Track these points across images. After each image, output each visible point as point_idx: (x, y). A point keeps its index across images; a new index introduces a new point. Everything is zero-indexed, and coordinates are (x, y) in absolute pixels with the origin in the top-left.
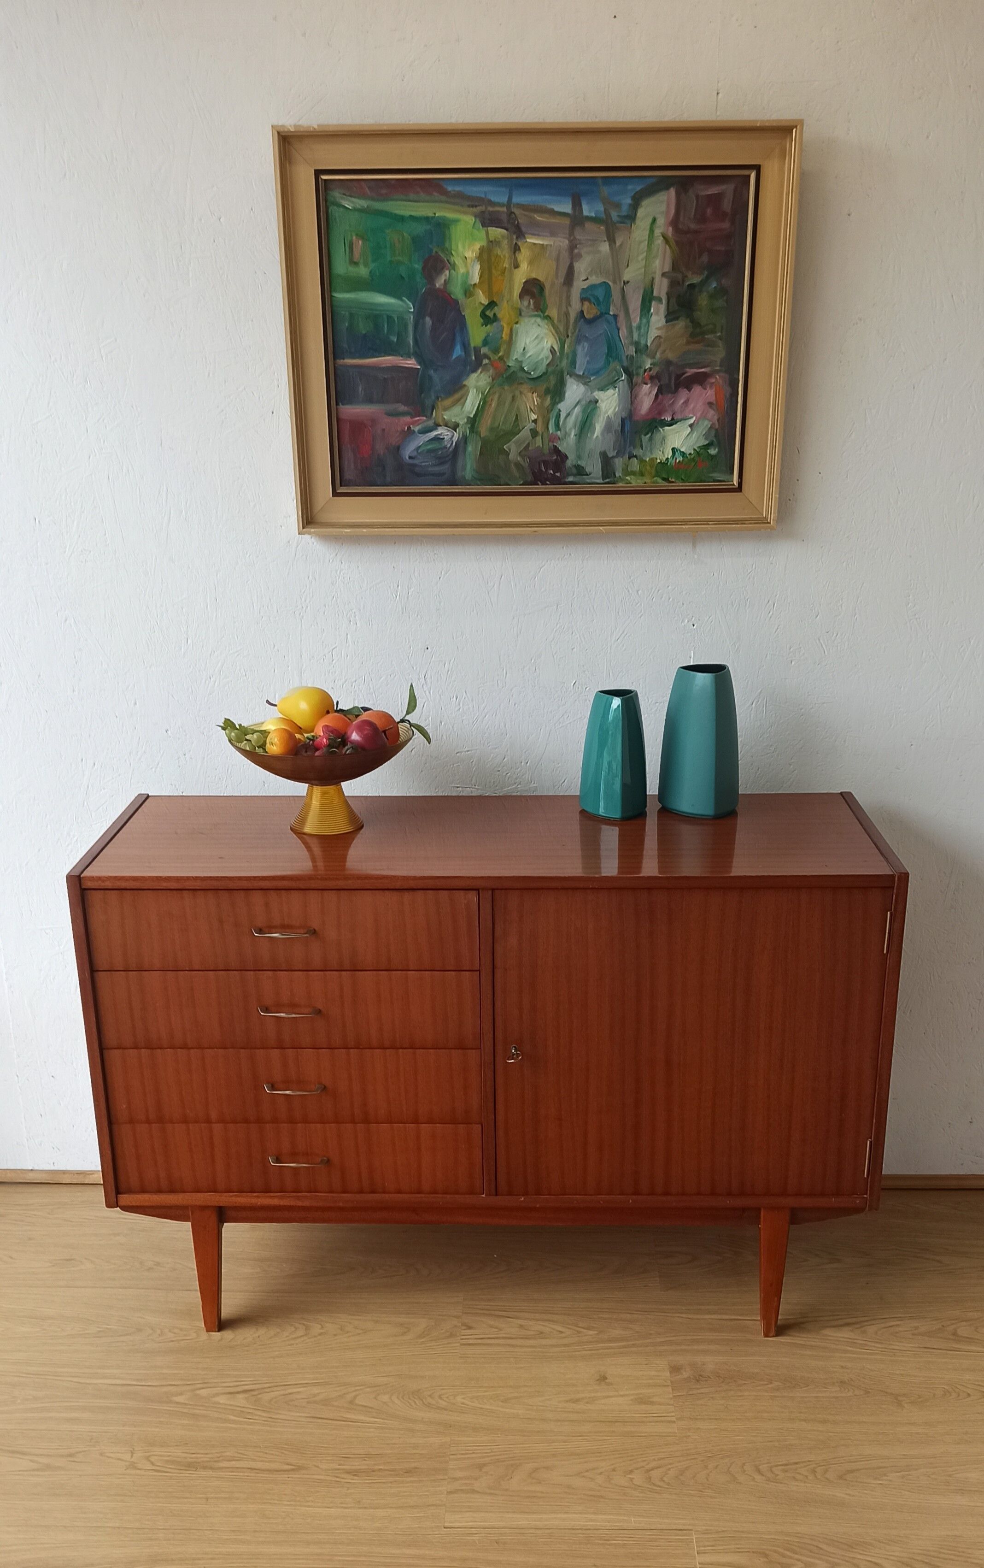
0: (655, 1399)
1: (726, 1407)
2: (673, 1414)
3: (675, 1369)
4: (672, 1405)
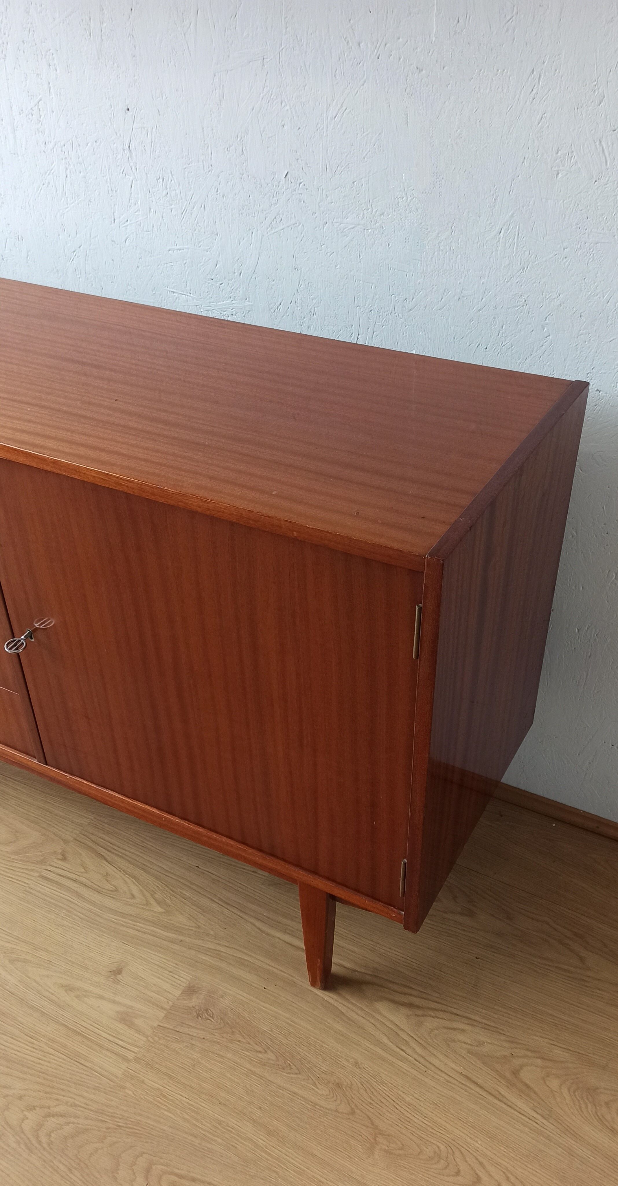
0: (139, 1022)
1: (194, 1065)
2: (136, 1050)
3: (191, 990)
4: (147, 1037)
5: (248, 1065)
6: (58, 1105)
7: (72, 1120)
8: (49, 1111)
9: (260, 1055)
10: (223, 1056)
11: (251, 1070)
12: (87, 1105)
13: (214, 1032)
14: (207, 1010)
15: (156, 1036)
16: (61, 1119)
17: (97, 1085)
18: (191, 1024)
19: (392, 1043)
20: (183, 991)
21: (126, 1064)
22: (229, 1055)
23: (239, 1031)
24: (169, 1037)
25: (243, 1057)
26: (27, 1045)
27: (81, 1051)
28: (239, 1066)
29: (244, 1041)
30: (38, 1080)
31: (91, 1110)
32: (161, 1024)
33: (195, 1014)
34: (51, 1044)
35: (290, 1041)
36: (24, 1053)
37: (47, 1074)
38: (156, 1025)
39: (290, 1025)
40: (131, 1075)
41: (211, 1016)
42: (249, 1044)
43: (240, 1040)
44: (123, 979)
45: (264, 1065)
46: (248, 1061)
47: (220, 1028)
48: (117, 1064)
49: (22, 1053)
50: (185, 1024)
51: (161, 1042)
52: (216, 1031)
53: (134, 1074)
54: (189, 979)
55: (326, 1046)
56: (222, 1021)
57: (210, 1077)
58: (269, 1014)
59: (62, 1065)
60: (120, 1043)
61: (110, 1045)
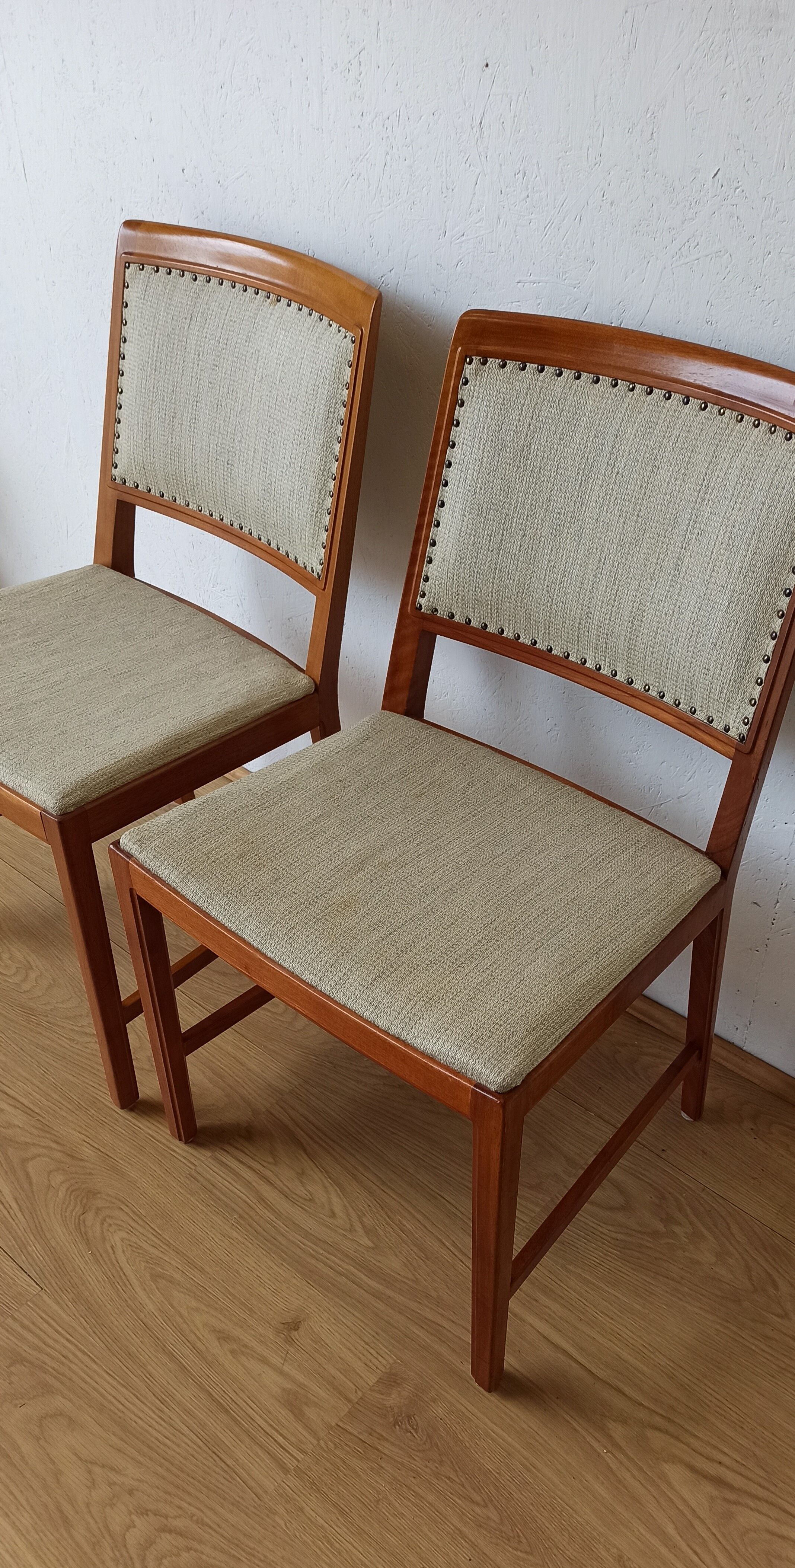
5: (456, 1521)
6: (179, 1517)
7: (196, 1545)
8: (165, 1521)
9: (477, 1509)
10: (421, 1497)
11: (459, 1530)
12: (219, 1527)
13: (415, 1455)
14: (409, 1417)
15: (331, 1441)
16: (180, 1539)
17: (237, 1498)
18: (384, 1434)
19: (681, 1537)
20: (380, 1378)
21: (283, 1475)
22: (431, 1498)
23: (452, 1462)
24: (349, 1446)
25: (451, 1505)
26: (154, 1412)
27: (224, 1439)
28: (444, 1519)
29: (457, 1480)
30: (160, 1470)
31: (223, 1536)
32: (341, 1424)
33: (392, 1419)
34: (185, 1417)
35: (524, 1496)
36: (147, 1424)
37: (172, 1464)
38: (333, 1424)
39: (528, 1470)
40: (286, 1494)
41: (413, 1428)
42: (463, 1486)
43: (451, 1476)
44: (299, 1340)
45: (481, 1526)
46: (458, 1513)
47: (424, 1451)
48: (270, 1472)
49: (145, 1422)
50: (376, 1432)
51: (337, 1452)
52: (418, 1454)
53: (292, 1494)
54: (392, 1362)
55: (577, 1517)
56: (429, 1441)
57: (399, 1525)
58: (499, 1445)
59: (196, 1455)
60: (280, 1439)
61: (266, 1439)
